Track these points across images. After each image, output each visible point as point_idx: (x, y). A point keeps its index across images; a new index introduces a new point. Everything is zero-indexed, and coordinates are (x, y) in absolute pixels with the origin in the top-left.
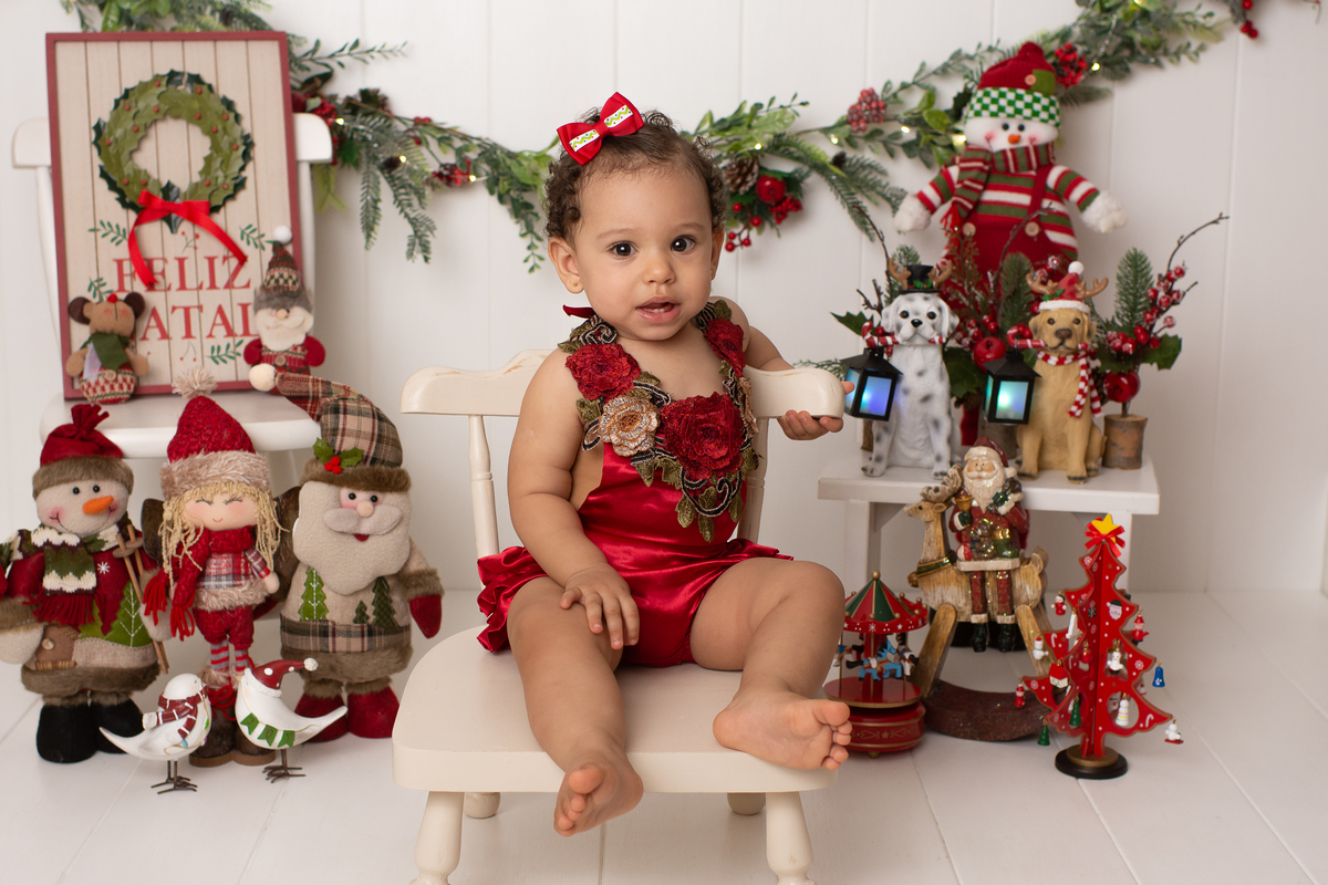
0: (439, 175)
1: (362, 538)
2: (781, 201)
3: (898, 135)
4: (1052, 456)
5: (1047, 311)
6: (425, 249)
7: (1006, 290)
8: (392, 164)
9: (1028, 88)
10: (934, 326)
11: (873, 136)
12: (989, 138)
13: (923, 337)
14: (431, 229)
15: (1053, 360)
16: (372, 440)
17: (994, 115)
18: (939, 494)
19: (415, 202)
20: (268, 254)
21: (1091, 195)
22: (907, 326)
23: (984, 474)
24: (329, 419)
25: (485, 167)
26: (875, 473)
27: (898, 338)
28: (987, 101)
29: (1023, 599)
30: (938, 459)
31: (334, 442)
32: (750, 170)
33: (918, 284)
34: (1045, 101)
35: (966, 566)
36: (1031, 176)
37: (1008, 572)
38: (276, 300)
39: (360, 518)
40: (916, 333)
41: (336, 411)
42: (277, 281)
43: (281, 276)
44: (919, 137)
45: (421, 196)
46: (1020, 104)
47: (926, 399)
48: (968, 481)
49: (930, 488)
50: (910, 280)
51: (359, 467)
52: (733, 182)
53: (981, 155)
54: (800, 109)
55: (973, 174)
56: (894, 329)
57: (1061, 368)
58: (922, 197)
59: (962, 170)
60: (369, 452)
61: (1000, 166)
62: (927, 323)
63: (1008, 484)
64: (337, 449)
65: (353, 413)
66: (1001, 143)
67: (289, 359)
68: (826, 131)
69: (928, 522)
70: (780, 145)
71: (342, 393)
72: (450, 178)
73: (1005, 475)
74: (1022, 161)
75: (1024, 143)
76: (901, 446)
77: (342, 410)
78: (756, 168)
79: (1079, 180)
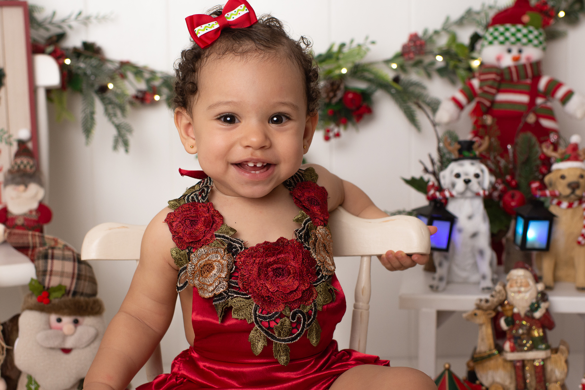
0: (136, 97)
1: (67, 351)
2: (359, 107)
3: (433, 63)
4: (561, 273)
5: (559, 170)
6: (126, 144)
7: (521, 158)
8: (103, 89)
9: (525, 25)
10: (479, 183)
11: (418, 64)
12: (499, 59)
13: (472, 191)
14: (130, 131)
15: (565, 205)
16: (73, 278)
17: (502, 43)
18: (489, 304)
19: (119, 113)
20: (15, 148)
21: (569, 95)
22: (460, 185)
23: (523, 289)
24: (41, 262)
25: (165, 91)
26: (440, 289)
27: (454, 193)
28: (496, 34)
29: (554, 379)
30: (484, 277)
31: (44, 280)
32: (338, 88)
33: (466, 153)
34: (536, 33)
35: (511, 356)
36: (527, 84)
37: (543, 360)
38: (18, 179)
39: (65, 337)
40: (467, 189)
41: (45, 257)
42: (19, 166)
43: (22, 163)
44: (447, 64)
45: (123, 109)
46: (519, 35)
47: (474, 235)
48: (511, 295)
49: (481, 300)
50: (460, 151)
51: (63, 299)
52: (328, 96)
53: (494, 70)
54: (371, 47)
55: (490, 83)
56: (450, 186)
57: (570, 211)
58: (455, 101)
59: (482, 81)
60: (70, 287)
61: (507, 77)
62: (474, 181)
63: (540, 296)
64: (46, 284)
65: (58, 259)
66: (507, 61)
67: (26, 220)
68: (388, 62)
69: (481, 325)
70: (358, 71)
71: (53, 243)
72: (143, 99)
73: (537, 289)
74: (522, 73)
75: (523, 61)
76: (456, 269)
77: (50, 256)
78: (342, 87)
79: (559, 85)
